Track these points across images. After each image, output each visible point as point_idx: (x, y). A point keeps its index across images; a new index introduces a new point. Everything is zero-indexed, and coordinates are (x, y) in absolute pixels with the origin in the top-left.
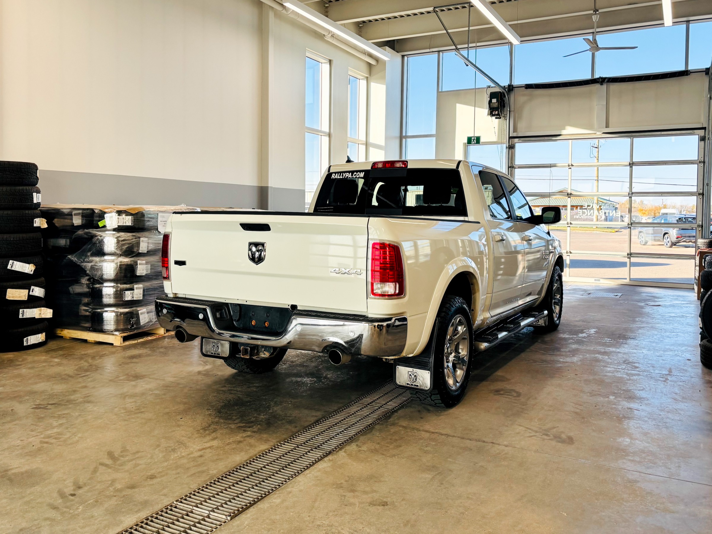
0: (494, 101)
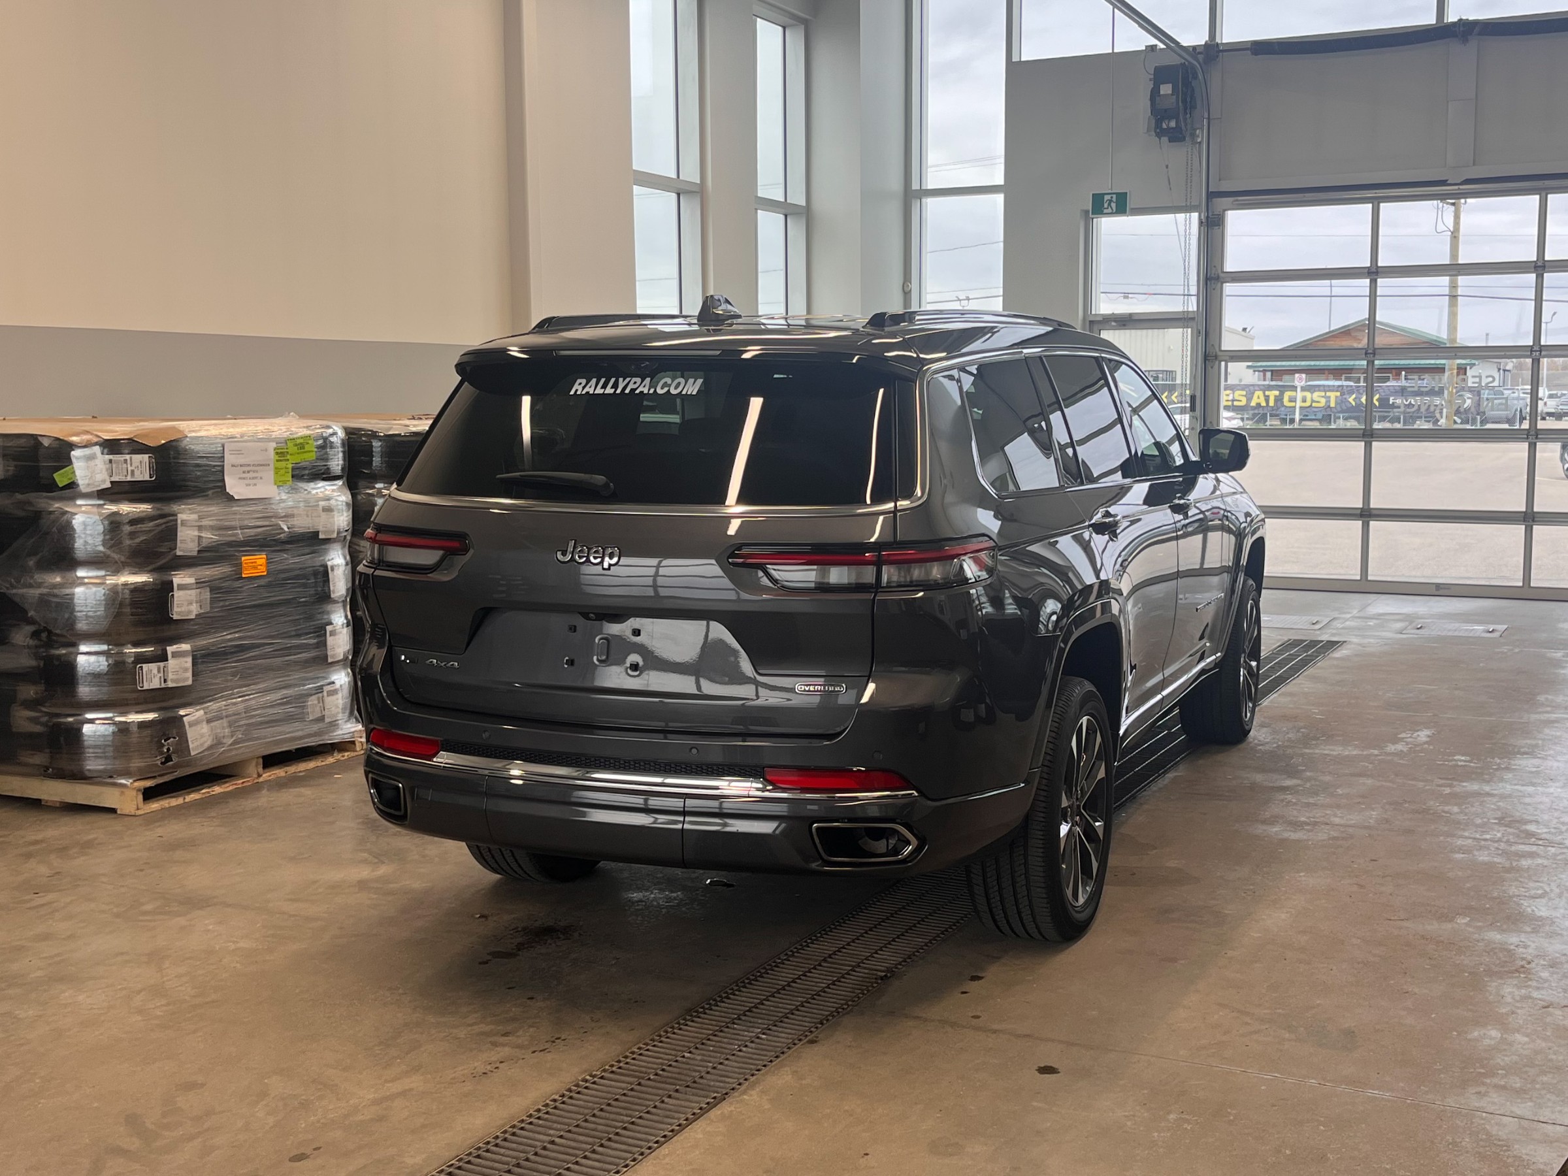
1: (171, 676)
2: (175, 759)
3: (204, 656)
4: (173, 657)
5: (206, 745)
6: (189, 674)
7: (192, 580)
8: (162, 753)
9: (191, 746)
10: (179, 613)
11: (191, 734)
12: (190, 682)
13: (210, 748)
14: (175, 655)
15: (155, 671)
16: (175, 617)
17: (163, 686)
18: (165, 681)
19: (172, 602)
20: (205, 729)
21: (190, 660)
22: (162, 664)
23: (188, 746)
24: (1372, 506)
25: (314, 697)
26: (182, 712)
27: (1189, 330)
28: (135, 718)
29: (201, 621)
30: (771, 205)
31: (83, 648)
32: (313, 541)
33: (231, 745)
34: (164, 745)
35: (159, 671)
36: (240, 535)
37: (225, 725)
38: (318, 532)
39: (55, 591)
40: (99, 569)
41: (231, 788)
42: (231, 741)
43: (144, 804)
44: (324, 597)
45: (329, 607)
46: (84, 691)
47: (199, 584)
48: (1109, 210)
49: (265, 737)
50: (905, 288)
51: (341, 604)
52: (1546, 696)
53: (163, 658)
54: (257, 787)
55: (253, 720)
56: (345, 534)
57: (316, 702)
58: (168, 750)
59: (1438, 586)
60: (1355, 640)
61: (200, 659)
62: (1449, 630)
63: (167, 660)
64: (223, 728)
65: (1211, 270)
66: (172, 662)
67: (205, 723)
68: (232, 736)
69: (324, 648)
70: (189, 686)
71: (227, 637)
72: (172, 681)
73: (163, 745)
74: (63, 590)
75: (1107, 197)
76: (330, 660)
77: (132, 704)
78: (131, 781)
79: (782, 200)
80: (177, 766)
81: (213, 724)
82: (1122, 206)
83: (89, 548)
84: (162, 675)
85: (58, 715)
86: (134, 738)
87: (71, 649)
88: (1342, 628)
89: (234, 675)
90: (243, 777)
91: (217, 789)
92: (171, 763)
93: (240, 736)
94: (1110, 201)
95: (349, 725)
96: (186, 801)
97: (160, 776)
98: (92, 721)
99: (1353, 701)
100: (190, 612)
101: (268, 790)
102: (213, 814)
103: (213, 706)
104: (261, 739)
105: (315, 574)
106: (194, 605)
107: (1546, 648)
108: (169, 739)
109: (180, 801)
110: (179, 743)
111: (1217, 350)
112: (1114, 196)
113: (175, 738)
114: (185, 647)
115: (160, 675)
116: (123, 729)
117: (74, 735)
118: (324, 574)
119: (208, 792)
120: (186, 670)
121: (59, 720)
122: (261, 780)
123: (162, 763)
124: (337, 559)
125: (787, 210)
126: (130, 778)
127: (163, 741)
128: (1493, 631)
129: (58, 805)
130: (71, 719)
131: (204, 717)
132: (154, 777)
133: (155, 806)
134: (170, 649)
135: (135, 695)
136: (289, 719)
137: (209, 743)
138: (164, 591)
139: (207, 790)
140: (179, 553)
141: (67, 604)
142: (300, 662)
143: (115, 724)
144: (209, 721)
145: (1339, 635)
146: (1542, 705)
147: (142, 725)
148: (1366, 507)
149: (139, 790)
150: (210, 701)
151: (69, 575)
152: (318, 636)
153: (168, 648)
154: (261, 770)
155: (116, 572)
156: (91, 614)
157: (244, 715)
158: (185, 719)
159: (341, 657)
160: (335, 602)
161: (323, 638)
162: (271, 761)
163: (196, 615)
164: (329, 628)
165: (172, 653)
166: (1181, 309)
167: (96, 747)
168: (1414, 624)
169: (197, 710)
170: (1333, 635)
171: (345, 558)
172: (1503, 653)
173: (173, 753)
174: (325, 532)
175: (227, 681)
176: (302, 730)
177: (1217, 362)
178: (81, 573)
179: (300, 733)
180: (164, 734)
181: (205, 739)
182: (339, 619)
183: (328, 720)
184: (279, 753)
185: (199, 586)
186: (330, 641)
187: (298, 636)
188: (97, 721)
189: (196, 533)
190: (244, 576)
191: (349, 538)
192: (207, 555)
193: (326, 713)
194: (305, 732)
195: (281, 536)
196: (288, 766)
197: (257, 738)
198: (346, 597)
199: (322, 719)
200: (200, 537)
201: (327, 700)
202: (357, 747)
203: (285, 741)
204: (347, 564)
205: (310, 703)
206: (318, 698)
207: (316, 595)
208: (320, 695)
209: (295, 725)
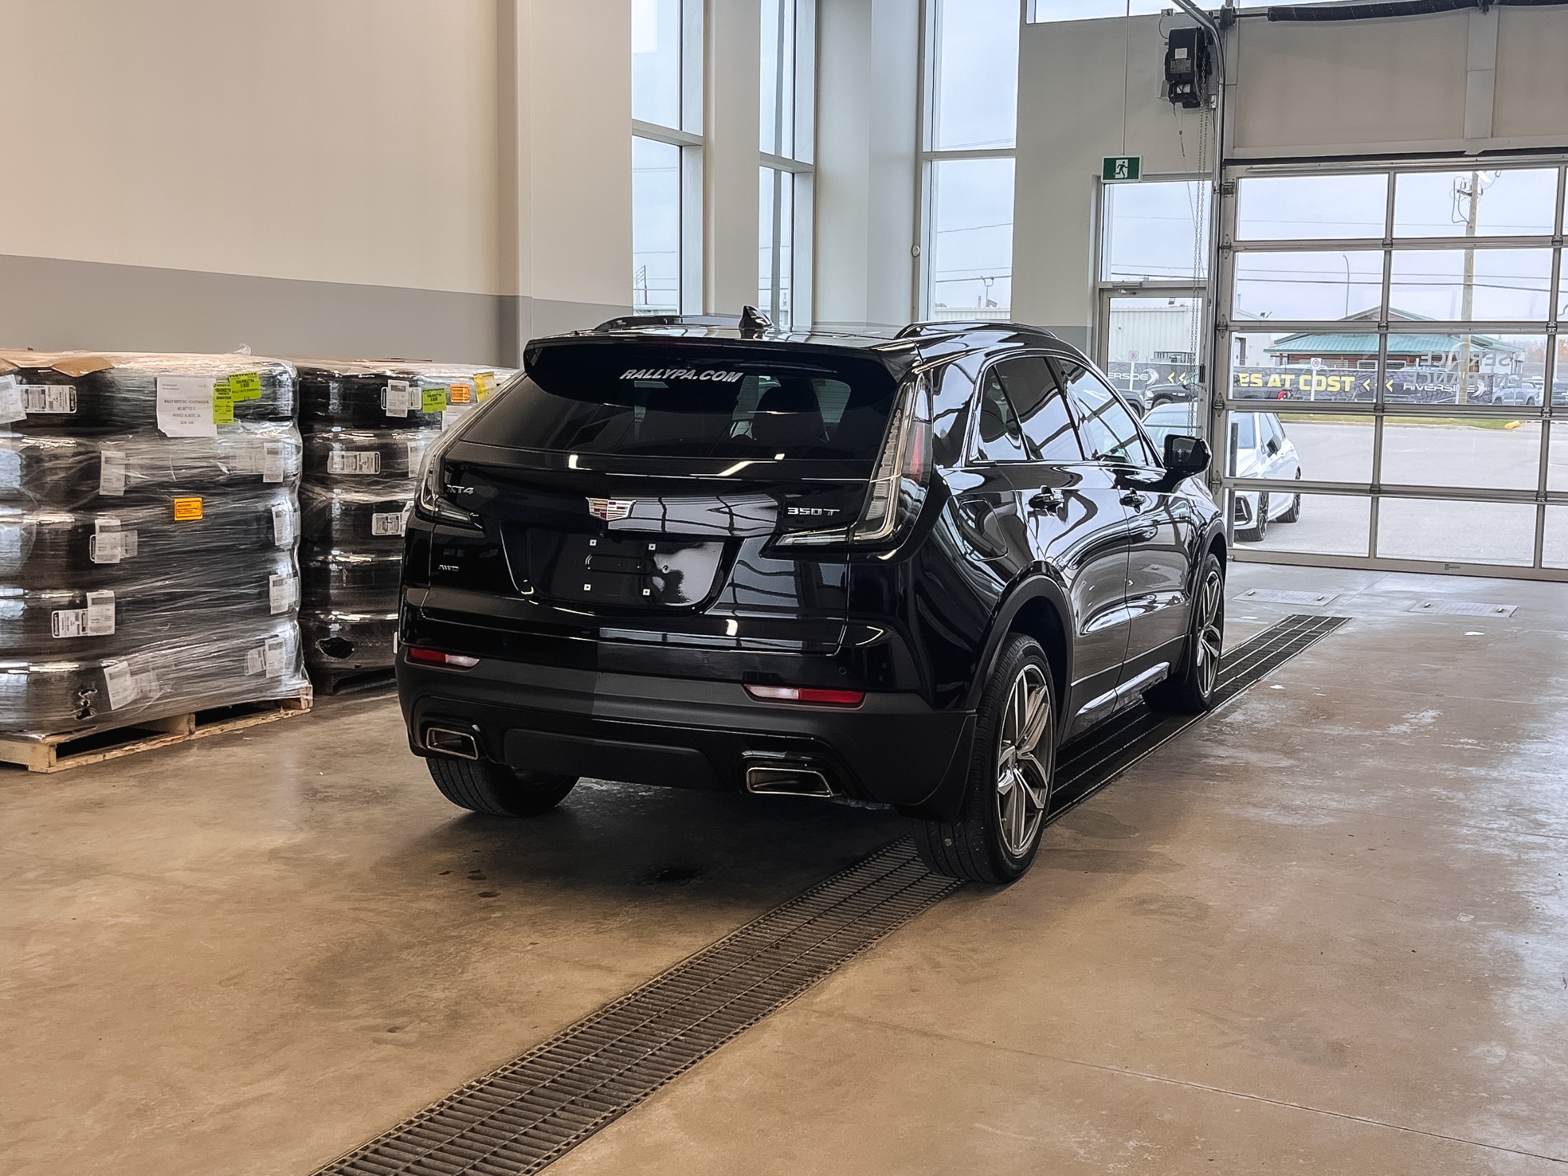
0: (1181, 53)
1: (90, 624)
2: (93, 714)
3: (129, 603)
4: (93, 604)
5: (129, 700)
6: (112, 623)
7: (116, 522)
8: (78, 707)
9: (112, 700)
10: (100, 557)
11: (111, 686)
12: (112, 631)
13: (134, 702)
14: (95, 602)
15: (73, 619)
16: (96, 561)
17: (81, 634)
18: (84, 629)
19: (93, 545)
20: (128, 681)
21: (112, 607)
22: (80, 611)
23: (109, 700)
24: (1382, 482)
25: (255, 651)
26: (102, 664)
27: (1200, 299)
28: (51, 668)
29: (126, 566)
30: (776, 162)
32: (256, 485)
33: (158, 699)
34: (81, 698)
35: (77, 619)
36: (173, 476)
37: (152, 678)
38: (262, 475)
40: (18, 507)
41: (159, 746)
42: (158, 695)
43: (58, 761)
44: (268, 546)
45: (274, 556)
47: (126, 526)
48: (1122, 176)
49: (198, 693)
51: (287, 554)
53: (83, 605)
54: (187, 745)
55: (185, 674)
56: (294, 478)
57: (256, 656)
58: (86, 703)
59: (1447, 565)
60: (1361, 617)
61: (124, 607)
63: (86, 607)
64: (150, 681)
65: (1223, 238)
66: (92, 610)
67: (128, 675)
68: (161, 689)
69: (266, 599)
70: (111, 635)
71: (156, 585)
72: (92, 629)
75: (1118, 162)
76: (272, 612)
77: (47, 654)
78: (43, 736)
80: (96, 721)
81: (137, 677)
82: (1134, 172)
83: (1, 484)
84: (80, 623)
86: (50, 689)
88: (1348, 605)
89: (163, 624)
90: (171, 734)
91: (143, 747)
92: (88, 717)
93: (169, 690)
94: (1122, 166)
95: (295, 682)
96: (107, 758)
97: (75, 731)
98: (6, 671)
99: (1356, 680)
100: (114, 556)
101: (200, 748)
103: (140, 657)
104: (192, 694)
105: (258, 519)
106: (119, 548)
108: (87, 691)
109: (100, 758)
110: (99, 696)
111: (1228, 320)
112: (1126, 161)
113: (93, 691)
114: (108, 593)
115: (77, 623)
116: (38, 680)
118: (267, 520)
119: (133, 750)
120: (108, 618)
122: (193, 737)
123: (78, 717)
124: (285, 506)
126: (43, 733)
127: (80, 694)
128: (1503, 611)
131: (128, 669)
132: (70, 733)
133: (70, 763)
134: (90, 596)
135: (50, 644)
136: (225, 673)
137: (133, 697)
138: (85, 532)
139: (128, 747)
140: (101, 493)
142: (239, 613)
143: (29, 674)
144: (132, 674)
145: (1345, 611)
147: (58, 676)
148: (1376, 483)
149: (52, 746)
150: (136, 652)
152: (260, 586)
153: (88, 594)
154: (193, 726)
155: (32, 510)
157: (173, 668)
158: (105, 670)
159: (288, 608)
160: (279, 550)
161: (266, 589)
162: (205, 718)
163: (121, 560)
164: (272, 578)
165: (93, 599)
167: (9, 697)
168: (1421, 603)
169: (120, 661)
170: (1340, 611)
171: (293, 505)
172: (1514, 633)
173: (92, 706)
174: (268, 476)
175: (154, 631)
176: (241, 685)
177: (1227, 333)
179: (237, 689)
180: (82, 686)
181: (128, 693)
182: (285, 568)
183: (268, 676)
184: (214, 709)
185: (125, 528)
186: (274, 591)
187: (238, 585)
188: (10, 671)
189: (123, 472)
190: (176, 519)
191: (298, 483)
192: (135, 496)
193: (268, 668)
194: (244, 688)
195: (221, 477)
196: (224, 723)
197: (189, 693)
198: (293, 545)
199: (263, 674)
200: (127, 477)
201: (269, 654)
202: (303, 704)
203: (222, 696)
204: (295, 511)
205: (249, 657)
206: (259, 652)
207: (257, 542)
208: (262, 648)
209: (232, 679)
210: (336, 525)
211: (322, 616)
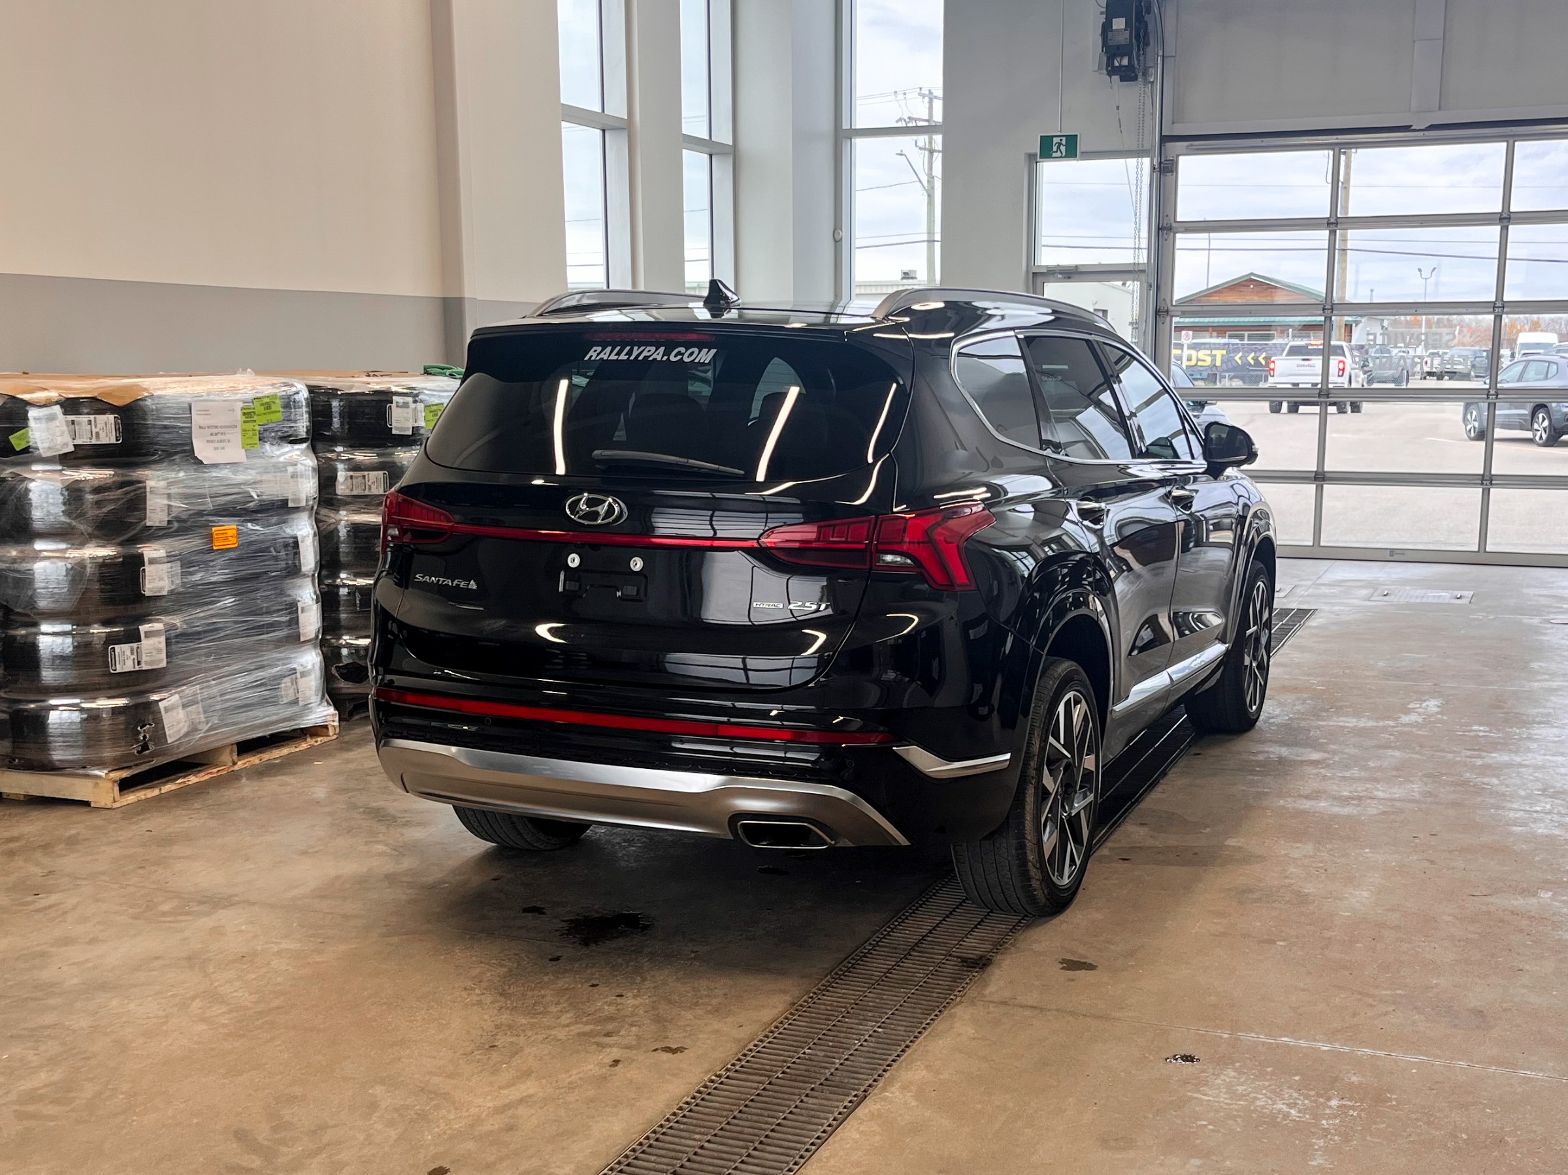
0: (1118, 23)
1: (144, 658)
2: (151, 747)
3: (177, 636)
4: (146, 637)
5: (182, 733)
6: (164, 655)
7: (162, 553)
8: (138, 741)
9: (168, 733)
10: (150, 590)
11: (167, 720)
12: (164, 664)
13: (186, 734)
14: (148, 634)
15: (128, 653)
16: (147, 594)
17: (137, 668)
18: (139, 663)
19: (144, 577)
20: (181, 714)
21: (163, 639)
22: (135, 645)
23: (165, 734)
24: (1326, 469)
25: (287, 679)
26: (155, 697)
28: (104, 703)
29: (173, 597)
30: (695, 143)
31: (45, 627)
32: (282, 509)
33: (206, 731)
35: (132, 653)
36: (209, 505)
37: (201, 710)
38: (287, 499)
39: (16, 566)
40: (63, 541)
41: (205, 778)
42: (207, 727)
43: (121, 795)
44: (295, 570)
45: (298, 581)
46: (48, 675)
47: (170, 558)
48: (1059, 154)
49: (241, 722)
50: (836, 236)
51: (309, 579)
52: (1539, 664)
53: (134, 637)
54: (233, 776)
55: (228, 704)
56: (312, 502)
57: (289, 684)
58: (145, 737)
59: (1392, 551)
60: (1326, 608)
61: (173, 640)
62: (1417, 597)
63: (140, 641)
64: (199, 713)
66: (146, 643)
67: (180, 708)
68: (208, 722)
69: (295, 627)
70: (164, 668)
71: (200, 616)
72: (146, 662)
73: (139, 733)
74: (24, 565)
75: (1056, 140)
76: (302, 639)
77: (104, 689)
78: (106, 771)
79: (706, 137)
80: (154, 755)
81: (189, 709)
82: (1071, 148)
83: (52, 518)
84: (135, 656)
85: (19, 701)
86: (106, 725)
87: (33, 630)
88: (1308, 596)
89: (208, 655)
90: (217, 766)
91: (192, 779)
92: (147, 752)
93: (216, 722)
94: (1060, 144)
95: (322, 709)
96: (163, 792)
97: (136, 765)
98: (55, 708)
99: (1347, 671)
100: (162, 588)
101: (247, 779)
102: (197, 806)
103: (188, 690)
104: (236, 724)
105: (286, 546)
106: (166, 580)
107: (1522, 615)
108: (145, 725)
109: (156, 792)
110: (156, 730)
111: (1169, 302)
112: (1064, 139)
113: (150, 725)
114: (158, 626)
115: (132, 657)
116: (93, 717)
117: (38, 722)
118: (294, 546)
119: (184, 782)
120: (159, 651)
121: (21, 707)
122: (236, 768)
123: (138, 752)
124: (305, 529)
125: (711, 148)
126: (104, 768)
127: (139, 728)
128: (1460, 598)
129: (22, 798)
130: (32, 706)
131: (180, 702)
132: (129, 767)
133: (131, 798)
134: (143, 628)
135: (106, 679)
136: (263, 703)
137: (185, 730)
138: (133, 566)
139: (183, 780)
140: (148, 524)
141: (25, 581)
142: (272, 641)
143: (82, 710)
144: (185, 706)
145: (1308, 603)
146: (1538, 673)
147: (115, 711)
148: (1320, 470)
149: (115, 782)
150: (185, 684)
151: (27, 548)
152: (289, 613)
153: (141, 628)
154: (235, 757)
155: (82, 545)
156: (56, 591)
157: (219, 699)
158: (160, 703)
159: (313, 636)
160: (304, 576)
161: (295, 616)
162: (246, 747)
163: (168, 592)
164: (299, 605)
165: (146, 632)
166: (1132, 261)
167: (62, 735)
168: (1379, 592)
169: (172, 695)
170: (1304, 603)
171: (312, 529)
172: (1477, 619)
173: (150, 740)
174: (293, 500)
175: (200, 662)
176: (277, 714)
177: (1168, 318)
178: (39, 545)
179: (274, 718)
180: (140, 721)
181: (181, 725)
182: (306, 595)
183: (301, 703)
184: (253, 739)
185: (169, 559)
186: (302, 618)
187: (269, 613)
188: (61, 708)
189: (166, 502)
190: (215, 548)
191: (315, 508)
192: (179, 527)
193: (300, 695)
194: (281, 716)
195: (252, 504)
196: (261, 753)
197: (233, 724)
198: (315, 571)
199: (295, 702)
200: (169, 506)
201: (301, 681)
202: (331, 732)
203: (260, 726)
204: (315, 535)
205: (283, 685)
206: (292, 679)
207: (286, 569)
208: (294, 676)
209: (270, 709)
210: (343, 548)
211: (333, 641)
